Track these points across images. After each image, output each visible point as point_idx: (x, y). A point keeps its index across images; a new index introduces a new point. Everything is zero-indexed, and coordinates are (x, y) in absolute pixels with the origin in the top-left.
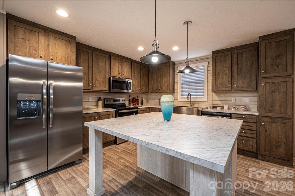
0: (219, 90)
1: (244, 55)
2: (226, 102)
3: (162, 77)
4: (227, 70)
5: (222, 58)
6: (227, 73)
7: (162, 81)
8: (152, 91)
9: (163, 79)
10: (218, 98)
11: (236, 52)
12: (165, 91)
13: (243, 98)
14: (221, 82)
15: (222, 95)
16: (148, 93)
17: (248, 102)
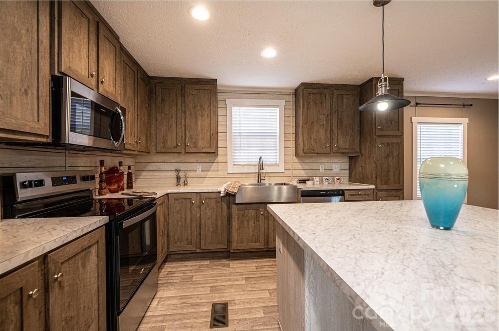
0: (313, 152)
1: (345, 101)
2: (311, 171)
3: (196, 116)
4: (325, 119)
5: (317, 98)
6: (325, 124)
7: (196, 124)
8: (163, 151)
9: (196, 122)
10: (300, 166)
11: (336, 93)
12: (204, 151)
13: (333, 165)
14: (316, 137)
15: (306, 161)
16: (149, 153)
17: (339, 170)
